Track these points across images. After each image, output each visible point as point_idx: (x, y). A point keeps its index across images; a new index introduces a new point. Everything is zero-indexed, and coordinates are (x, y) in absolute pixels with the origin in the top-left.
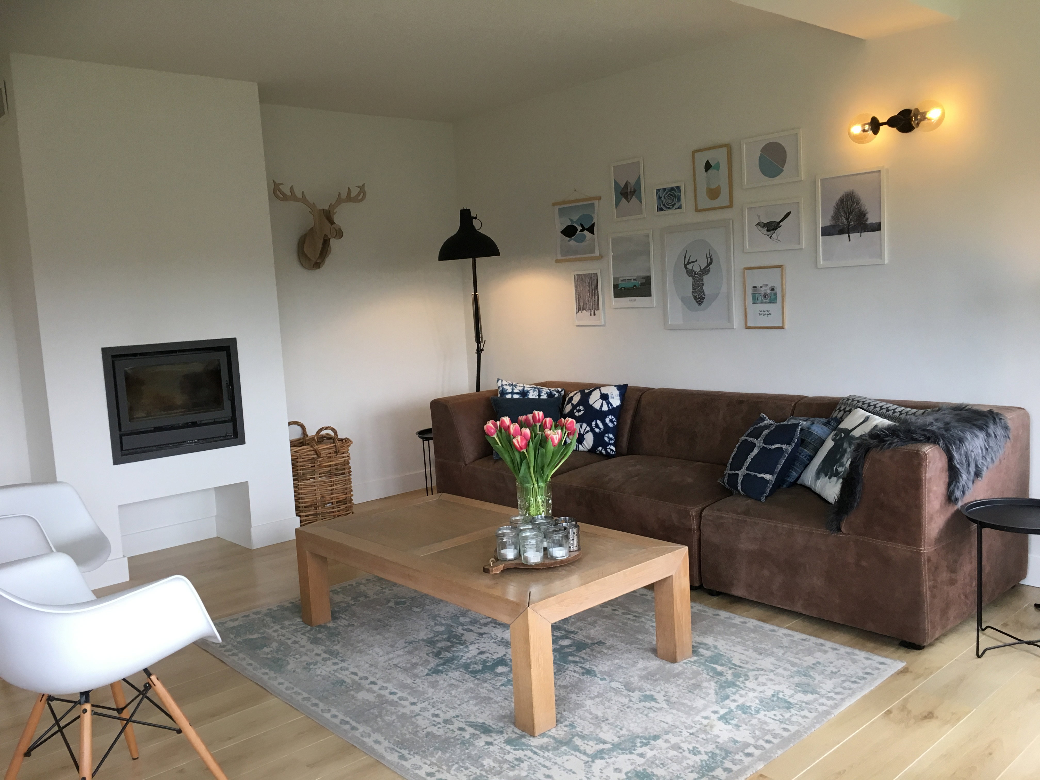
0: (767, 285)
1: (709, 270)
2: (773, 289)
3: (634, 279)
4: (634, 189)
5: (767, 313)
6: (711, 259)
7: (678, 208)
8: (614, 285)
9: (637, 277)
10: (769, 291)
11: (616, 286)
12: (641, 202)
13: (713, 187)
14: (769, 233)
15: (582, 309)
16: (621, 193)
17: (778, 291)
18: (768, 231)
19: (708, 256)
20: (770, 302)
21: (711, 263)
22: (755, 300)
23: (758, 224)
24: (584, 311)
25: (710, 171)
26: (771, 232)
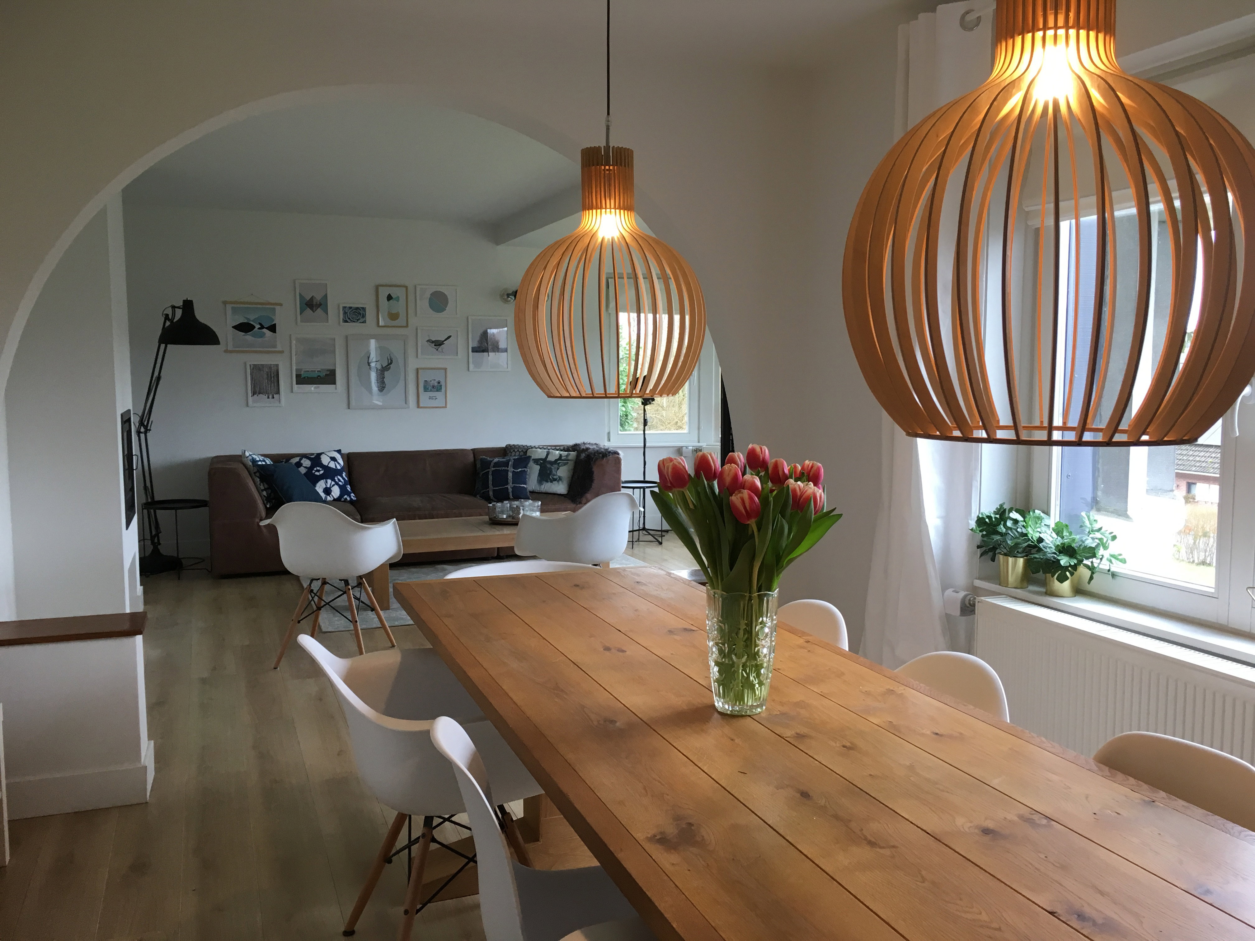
0: (435, 380)
1: (390, 368)
2: (439, 383)
3: (318, 371)
4: (320, 303)
5: (434, 398)
6: (392, 361)
7: (363, 322)
8: (296, 375)
9: (322, 369)
10: (436, 384)
11: (298, 376)
12: (327, 314)
13: (394, 312)
14: (435, 347)
15: (257, 393)
16: (306, 304)
17: (443, 383)
18: (435, 345)
19: (389, 358)
20: (437, 391)
21: (391, 363)
22: (426, 389)
23: (428, 341)
24: (261, 395)
25: (391, 301)
26: (438, 347)
